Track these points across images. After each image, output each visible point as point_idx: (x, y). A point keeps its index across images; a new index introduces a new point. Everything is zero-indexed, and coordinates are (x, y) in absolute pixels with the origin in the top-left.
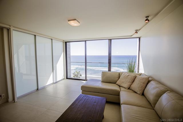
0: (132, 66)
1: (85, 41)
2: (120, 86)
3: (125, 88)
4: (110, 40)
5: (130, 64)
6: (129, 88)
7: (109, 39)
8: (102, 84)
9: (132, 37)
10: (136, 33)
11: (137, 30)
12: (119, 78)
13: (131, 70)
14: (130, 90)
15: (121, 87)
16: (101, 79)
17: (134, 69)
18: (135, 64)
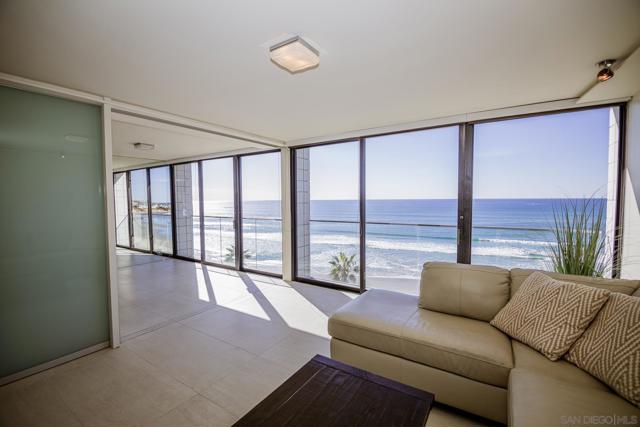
0: (579, 243)
1: (362, 140)
2: (510, 338)
3: (539, 352)
4: (468, 128)
5: (570, 235)
6: (562, 358)
7: (461, 125)
8: (421, 316)
9: (581, 103)
10: (605, 77)
11: (611, 61)
12: (505, 297)
13: (576, 264)
14: (570, 367)
15: (517, 347)
16: (416, 292)
17: (594, 258)
18: (600, 232)
